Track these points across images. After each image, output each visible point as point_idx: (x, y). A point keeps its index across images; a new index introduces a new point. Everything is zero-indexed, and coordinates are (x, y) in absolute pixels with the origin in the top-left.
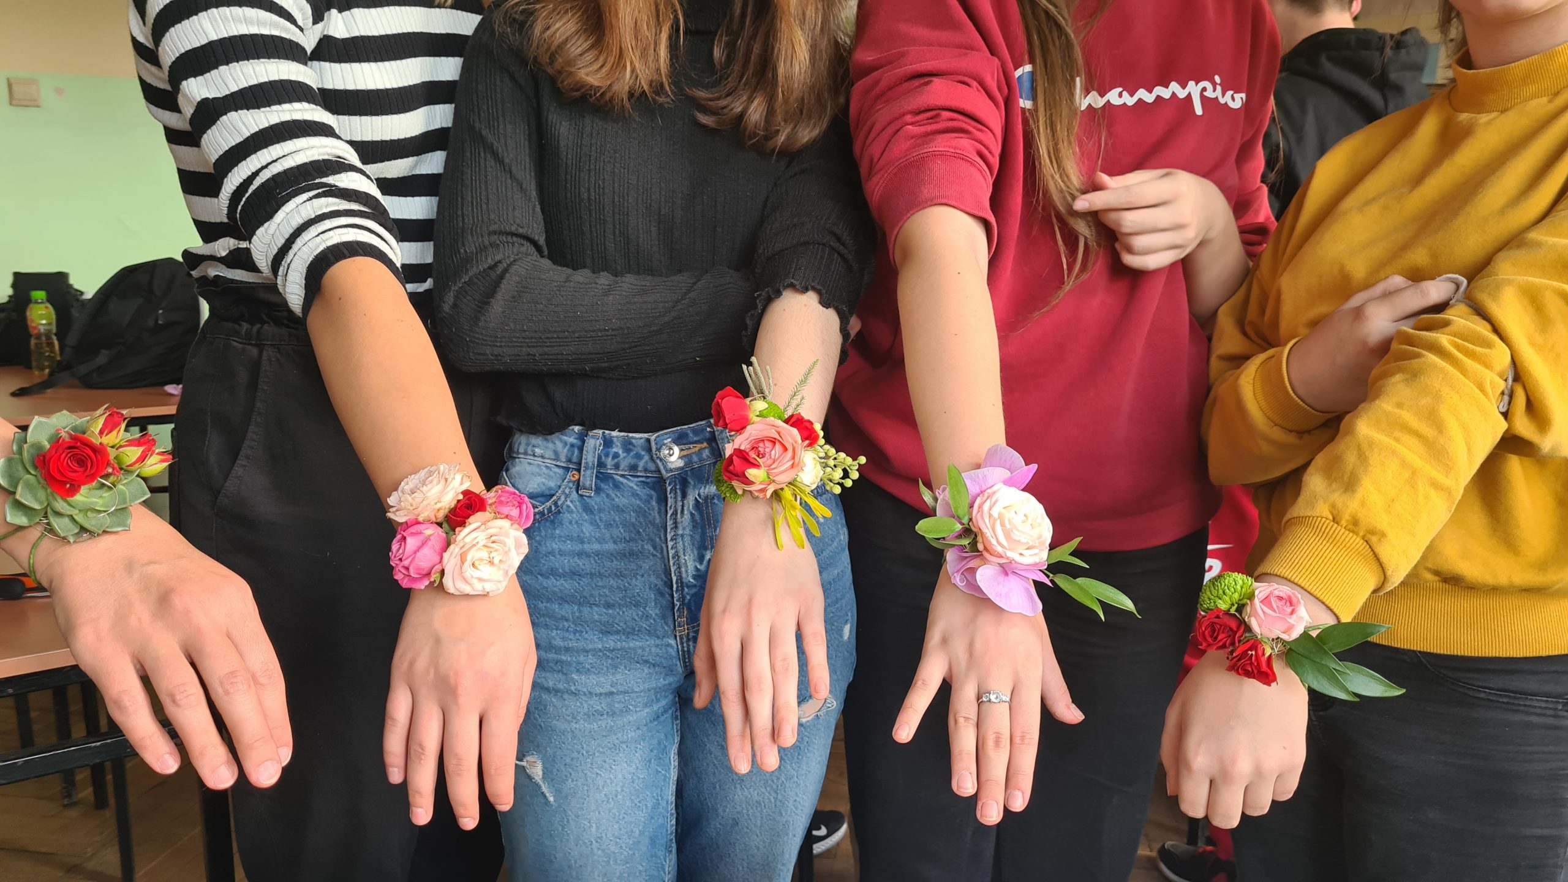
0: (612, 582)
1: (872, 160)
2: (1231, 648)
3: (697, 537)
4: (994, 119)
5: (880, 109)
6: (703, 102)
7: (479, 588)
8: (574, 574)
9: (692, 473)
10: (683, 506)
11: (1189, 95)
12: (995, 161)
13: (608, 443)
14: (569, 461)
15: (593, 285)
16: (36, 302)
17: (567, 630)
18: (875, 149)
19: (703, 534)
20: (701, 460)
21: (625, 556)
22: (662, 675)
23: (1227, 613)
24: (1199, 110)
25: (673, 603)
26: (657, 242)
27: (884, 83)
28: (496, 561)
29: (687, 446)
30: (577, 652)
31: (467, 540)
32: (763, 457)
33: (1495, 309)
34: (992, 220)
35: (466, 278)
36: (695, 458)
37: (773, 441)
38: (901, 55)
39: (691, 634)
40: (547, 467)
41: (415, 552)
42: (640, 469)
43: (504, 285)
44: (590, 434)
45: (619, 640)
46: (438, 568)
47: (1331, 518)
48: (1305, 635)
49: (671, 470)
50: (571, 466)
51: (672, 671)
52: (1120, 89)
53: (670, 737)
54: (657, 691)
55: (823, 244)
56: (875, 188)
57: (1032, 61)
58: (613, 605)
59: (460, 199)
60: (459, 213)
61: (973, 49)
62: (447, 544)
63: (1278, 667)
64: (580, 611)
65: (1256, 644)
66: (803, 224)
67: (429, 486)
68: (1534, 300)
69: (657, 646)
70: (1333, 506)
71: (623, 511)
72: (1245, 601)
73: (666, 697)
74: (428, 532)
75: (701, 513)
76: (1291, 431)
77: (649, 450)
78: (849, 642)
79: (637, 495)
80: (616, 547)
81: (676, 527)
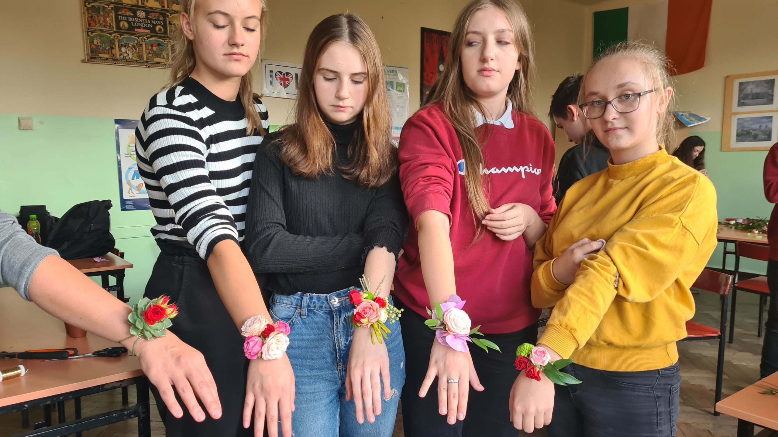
0: (314, 350)
1: (408, 193)
2: (526, 369)
3: (345, 332)
4: (451, 179)
5: (410, 176)
6: (345, 171)
7: (274, 357)
8: (300, 348)
9: (343, 308)
10: (340, 321)
11: (520, 171)
12: (451, 194)
13: (311, 298)
14: (297, 305)
15: (304, 242)
16: (32, 220)
17: (297, 369)
18: (409, 189)
19: (347, 331)
20: (346, 303)
21: (319, 340)
22: (333, 385)
23: (524, 357)
24: (524, 177)
25: (337, 357)
26: (328, 223)
27: (411, 167)
28: (279, 348)
29: (341, 298)
30: (301, 377)
31: (270, 342)
32: (367, 314)
33: (611, 253)
34: (451, 215)
35: (258, 240)
36: (344, 303)
37: (370, 308)
38: (418, 157)
39: (344, 369)
40: (288, 307)
41: (253, 347)
42: (323, 307)
43: (272, 243)
44: (305, 295)
45: (317, 372)
46: (260, 352)
47: (559, 324)
48: (549, 364)
49: (335, 308)
50: (297, 307)
51: (337, 383)
52: (495, 168)
53: (336, 409)
54: (331, 391)
55: (389, 227)
56: (409, 203)
57: (465, 158)
58: (314, 359)
59: (255, 210)
60: (255, 215)
61: (442, 155)
62: (263, 344)
63: (541, 375)
64: (302, 362)
65: (534, 367)
66: (381, 219)
67: (256, 324)
68: (624, 249)
69: (331, 373)
70: (560, 320)
71: (317, 323)
72: (529, 353)
73: (334, 393)
74: (256, 340)
75: (346, 323)
76: (556, 290)
77: (327, 300)
78: (403, 369)
79: (323, 317)
80: (315, 337)
81: (337, 329)
